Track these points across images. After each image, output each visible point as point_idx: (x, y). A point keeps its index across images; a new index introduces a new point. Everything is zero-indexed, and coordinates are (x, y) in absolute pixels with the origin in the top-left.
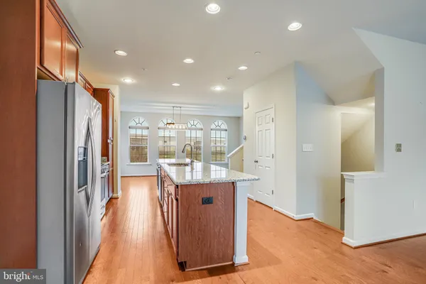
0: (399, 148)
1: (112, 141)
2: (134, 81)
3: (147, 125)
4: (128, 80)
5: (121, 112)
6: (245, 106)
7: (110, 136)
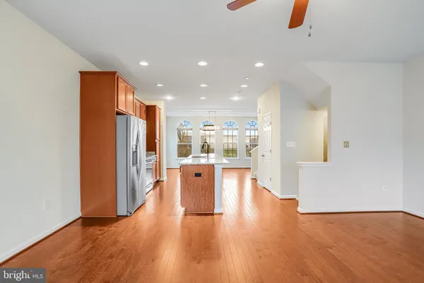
0: (346, 145)
1: (160, 141)
2: (173, 98)
3: (191, 127)
4: (169, 98)
5: (167, 117)
6: (258, 111)
7: (158, 137)
